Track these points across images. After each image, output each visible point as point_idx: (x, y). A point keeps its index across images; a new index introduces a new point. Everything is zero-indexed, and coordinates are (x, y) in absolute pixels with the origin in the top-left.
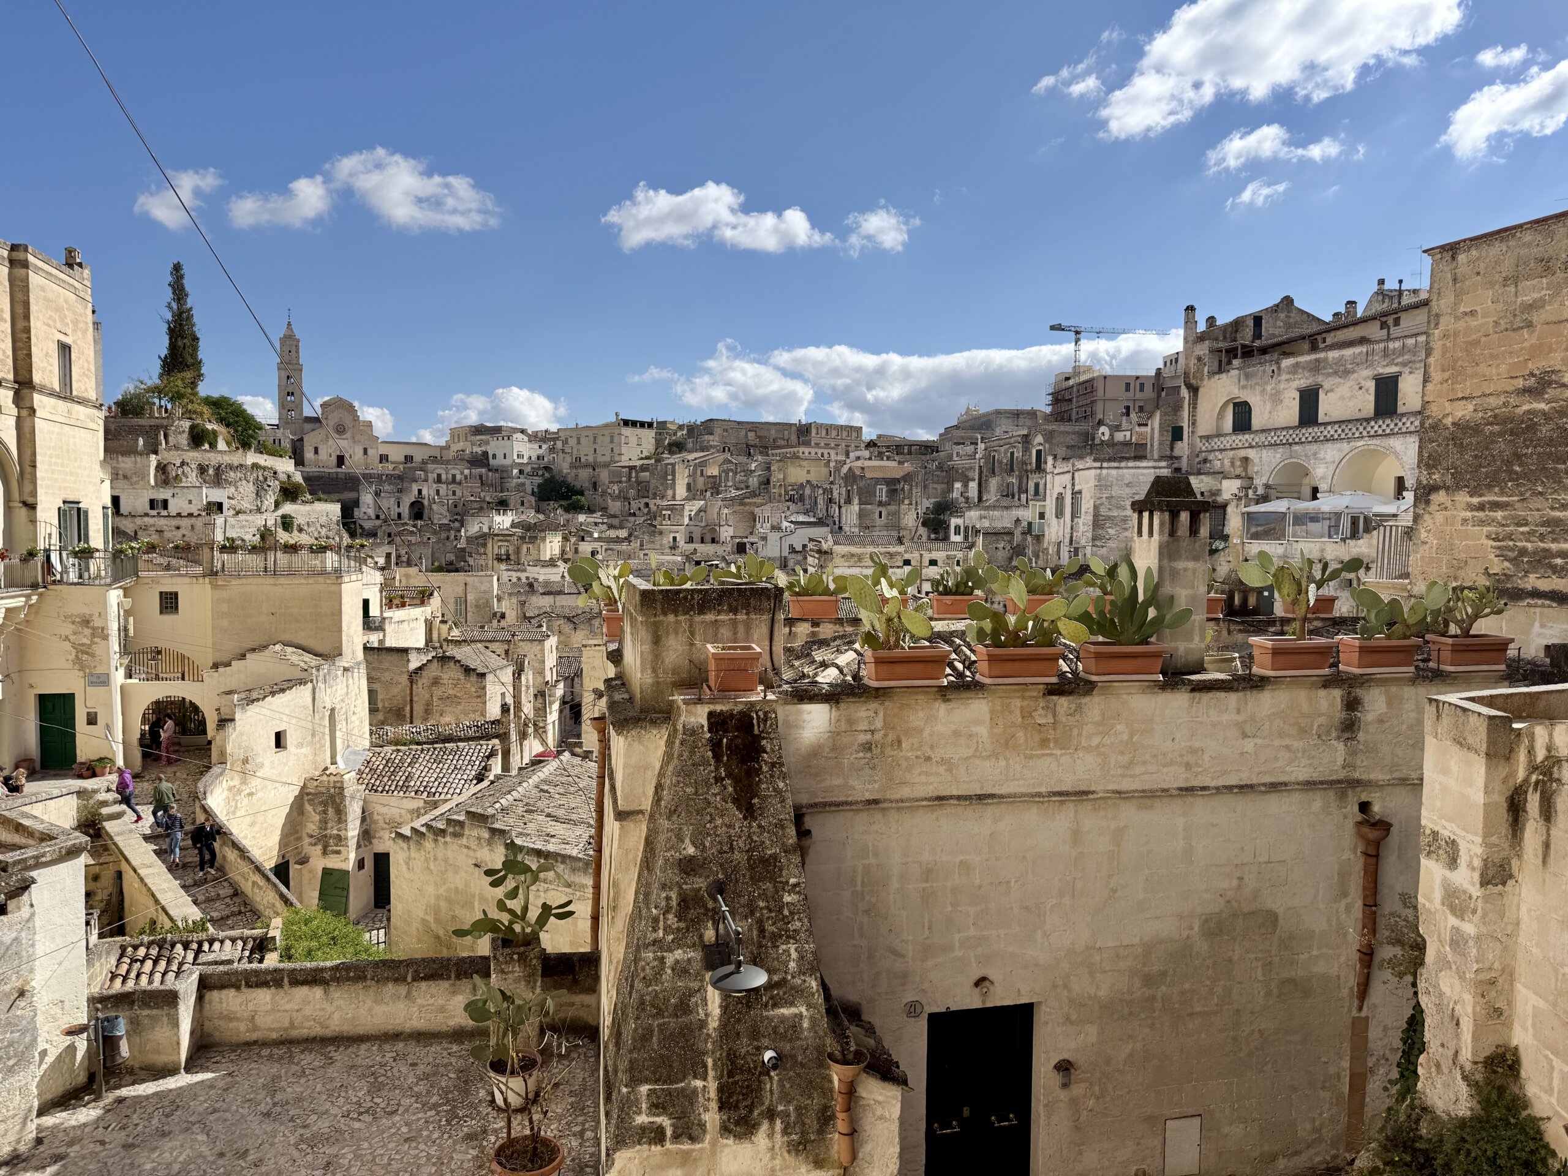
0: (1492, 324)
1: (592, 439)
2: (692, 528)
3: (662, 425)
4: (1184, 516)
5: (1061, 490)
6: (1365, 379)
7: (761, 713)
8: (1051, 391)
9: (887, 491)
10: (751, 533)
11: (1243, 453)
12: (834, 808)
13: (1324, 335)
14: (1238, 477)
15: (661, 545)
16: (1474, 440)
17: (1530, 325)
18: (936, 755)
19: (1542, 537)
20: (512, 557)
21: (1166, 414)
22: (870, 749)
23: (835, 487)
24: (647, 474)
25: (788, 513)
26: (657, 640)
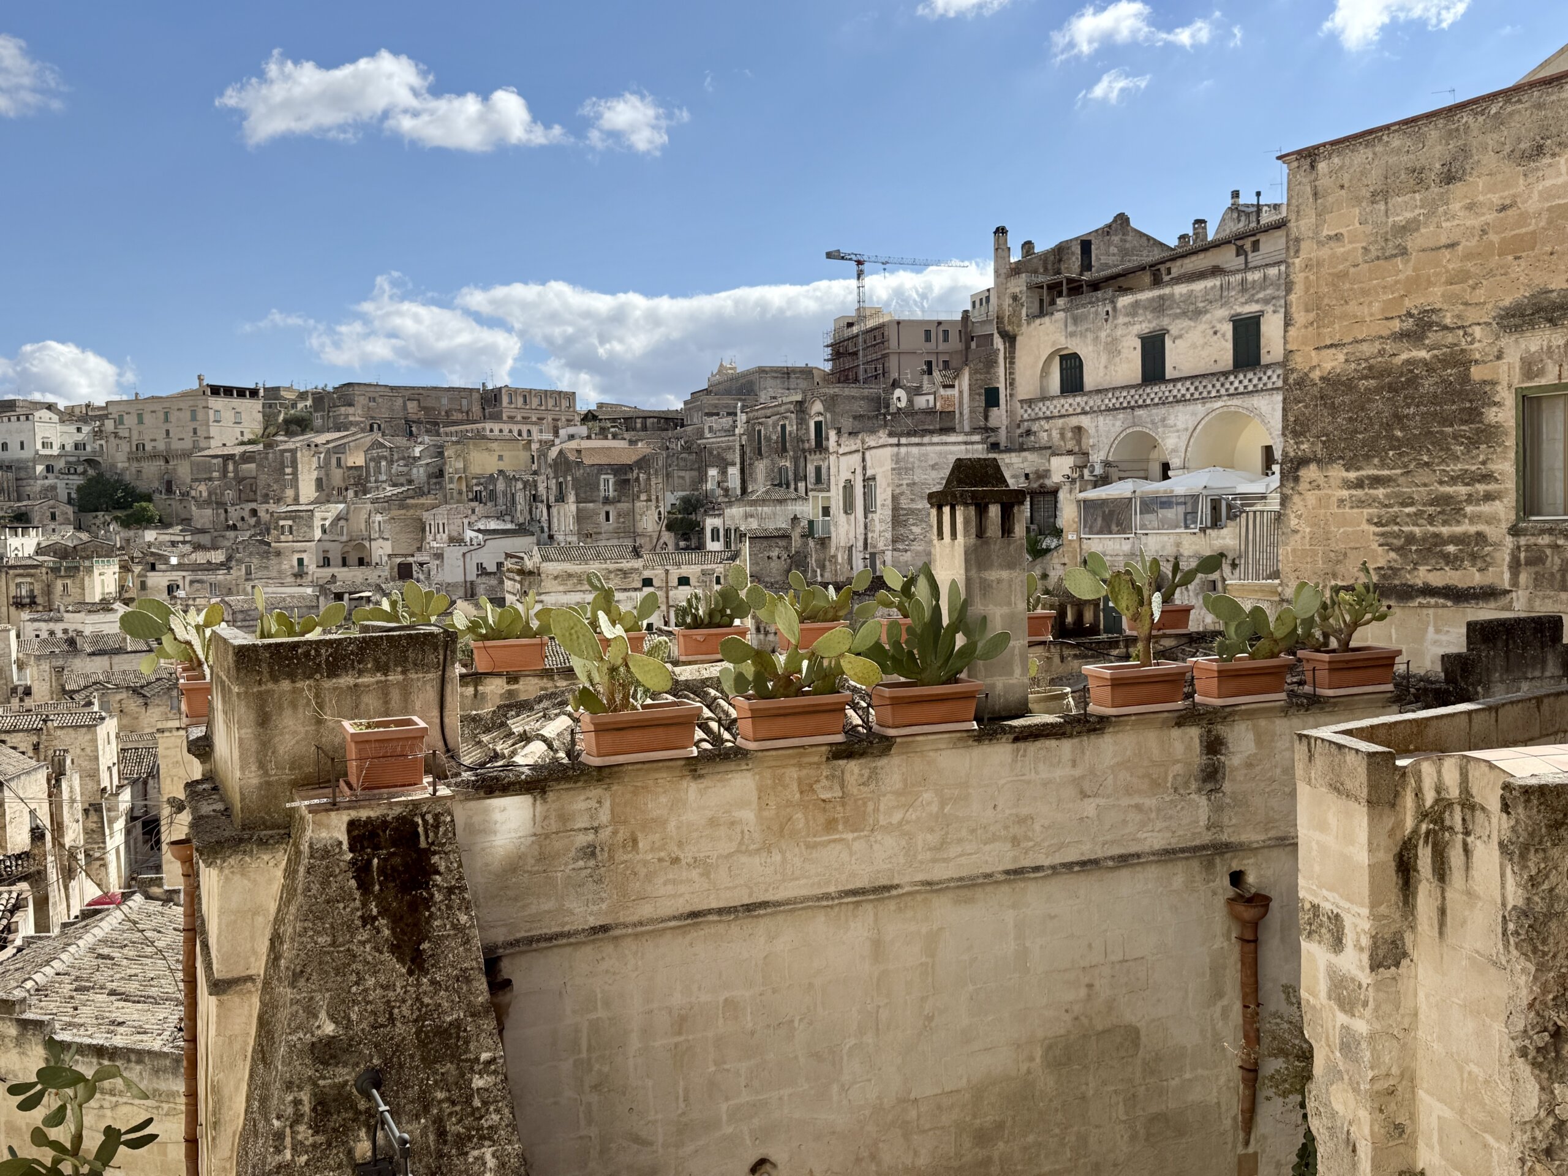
0: (1360, 251)
1: (161, 416)
2: (328, 545)
3: (273, 393)
4: (994, 511)
5: (850, 476)
6: (1220, 321)
7: (429, 817)
8: (830, 341)
9: (615, 483)
10: (419, 549)
11: (1074, 421)
12: (543, 945)
13: (1168, 265)
14: (1070, 452)
15: (280, 572)
16: (1347, 399)
17: (1404, 252)
18: (687, 856)
19: (1431, 520)
20: (39, 600)
21: (976, 372)
22: (593, 854)
23: (541, 479)
24: (253, 466)
25: (473, 518)
26: (264, 720)
